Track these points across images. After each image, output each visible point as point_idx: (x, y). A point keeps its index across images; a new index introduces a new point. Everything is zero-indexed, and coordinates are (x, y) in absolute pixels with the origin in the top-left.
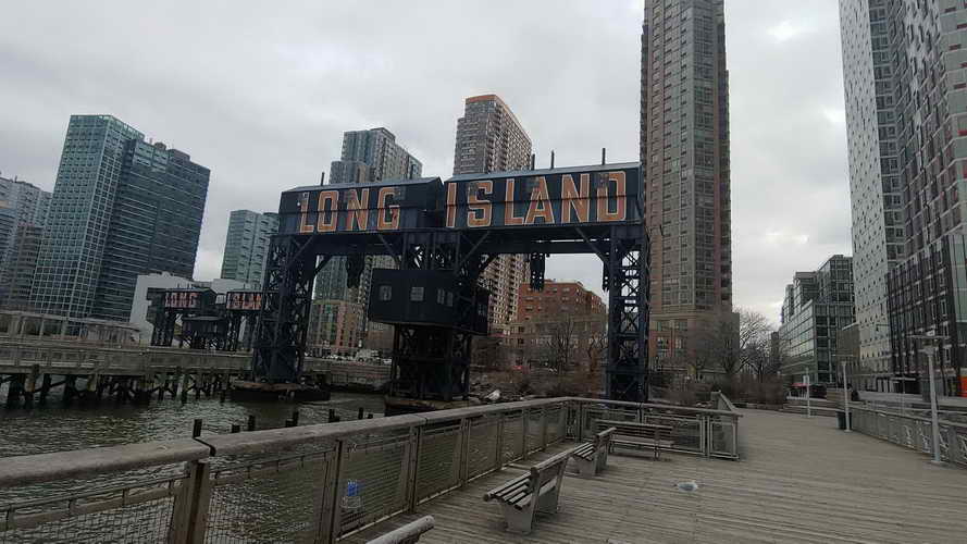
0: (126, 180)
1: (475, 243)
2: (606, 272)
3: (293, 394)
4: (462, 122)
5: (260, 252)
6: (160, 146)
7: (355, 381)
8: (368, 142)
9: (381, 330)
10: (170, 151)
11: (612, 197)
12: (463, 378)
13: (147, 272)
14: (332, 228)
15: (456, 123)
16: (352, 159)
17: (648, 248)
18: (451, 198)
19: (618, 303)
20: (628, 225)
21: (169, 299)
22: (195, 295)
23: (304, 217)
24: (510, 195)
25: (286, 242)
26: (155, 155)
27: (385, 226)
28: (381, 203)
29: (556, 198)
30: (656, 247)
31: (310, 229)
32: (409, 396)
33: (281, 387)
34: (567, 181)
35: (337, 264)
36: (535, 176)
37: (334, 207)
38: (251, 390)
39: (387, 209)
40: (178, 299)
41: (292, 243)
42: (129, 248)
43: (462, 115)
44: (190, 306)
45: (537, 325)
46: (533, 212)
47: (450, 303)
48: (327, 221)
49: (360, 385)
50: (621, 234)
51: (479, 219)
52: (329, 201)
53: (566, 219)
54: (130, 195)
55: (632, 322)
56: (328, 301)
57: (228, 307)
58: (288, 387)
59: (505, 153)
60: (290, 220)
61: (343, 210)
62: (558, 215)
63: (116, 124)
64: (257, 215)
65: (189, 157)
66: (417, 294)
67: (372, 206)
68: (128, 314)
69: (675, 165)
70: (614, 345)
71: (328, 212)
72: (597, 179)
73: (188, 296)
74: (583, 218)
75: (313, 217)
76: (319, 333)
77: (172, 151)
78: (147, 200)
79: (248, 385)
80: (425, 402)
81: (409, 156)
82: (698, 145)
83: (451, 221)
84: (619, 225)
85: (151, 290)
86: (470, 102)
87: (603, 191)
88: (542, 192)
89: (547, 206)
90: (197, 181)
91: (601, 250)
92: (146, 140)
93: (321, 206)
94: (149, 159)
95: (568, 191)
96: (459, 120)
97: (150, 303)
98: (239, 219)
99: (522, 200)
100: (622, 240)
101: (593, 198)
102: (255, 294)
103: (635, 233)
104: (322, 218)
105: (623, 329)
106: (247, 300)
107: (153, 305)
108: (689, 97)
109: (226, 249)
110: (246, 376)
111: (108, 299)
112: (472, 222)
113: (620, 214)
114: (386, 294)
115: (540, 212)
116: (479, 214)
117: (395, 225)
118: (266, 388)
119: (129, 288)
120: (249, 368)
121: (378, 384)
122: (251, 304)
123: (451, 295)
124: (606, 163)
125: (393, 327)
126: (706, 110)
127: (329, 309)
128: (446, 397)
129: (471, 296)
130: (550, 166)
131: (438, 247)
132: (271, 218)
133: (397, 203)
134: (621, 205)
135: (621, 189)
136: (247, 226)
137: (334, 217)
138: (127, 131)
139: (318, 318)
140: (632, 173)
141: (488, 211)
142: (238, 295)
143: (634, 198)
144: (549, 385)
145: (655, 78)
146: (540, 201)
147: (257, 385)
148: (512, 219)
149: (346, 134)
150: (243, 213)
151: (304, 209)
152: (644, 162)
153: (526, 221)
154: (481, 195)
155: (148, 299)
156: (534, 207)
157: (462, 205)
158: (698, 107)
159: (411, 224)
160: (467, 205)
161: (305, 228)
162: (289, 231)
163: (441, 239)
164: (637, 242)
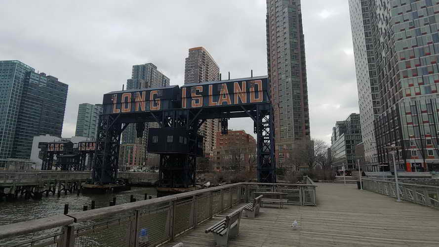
0: (26, 91)
1: (195, 114)
2: (255, 125)
3: (113, 189)
4: (188, 60)
5: (94, 123)
6: (43, 74)
7: (142, 181)
8: (144, 70)
9: (154, 157)
10: (48, 76)
11: (256, 91)
12: (193, 176)
13: (38, 135)
14: (129, 110)
15: (185, 60)
16: (137, 78)
17: (273, 114)
18: (184, 95)
19: (261, 138)
20: (264, 104)
21: (50, 147)
22: (63, 145)
23: (115, 106)
24: (210, 92)
25: (107, 118)
26: (40, 78)
27: (153, 108)
28: (152, 98)
29: (231, 93)
30: (277, 113)
31: (118, 111)
32: (168, 186)
33: (107, 186)
34: (236, 85)
35: (132, 127)
36: (221, 83)
37: (129, 100)
38: (93, 188)
39: (155, 101)
40: (54, 147)
41: (110, 118)
42: (28, 124)
43: (188, 57)
44: (61, 150)
45: (226, 151)
46: (222, 100)
47: (185, 143)
48: (126, 107)
49: (145, 183)
50: (261, 108)
51: (197, 103)
52: (126, 98)
53: (236, 102)
54: (29, 98)
55: (268, 147)
56: (128, 144)
57: (79, 150)
58: (110, 186)
59: (208, 73)
60: (109, 107)
61: (133, 102)
62: (233, 100)
63: (20, 64)
64: (92, 105)
65: (57, 79)
66: (170, 139)
67: (147, 100)
68: (30, 156)
69: (283, 76)
70: (260, 157)
71: (126, 103)
72: (249, 83)
73: (59, 145)
74: (244, 101)
75: (119, 106)
76: (124, 160)
77: (49, 76)
78: (37, 100)
79: (91, 186)
80: (175, 189)
81: (163, 76)
82: (293, 67)
83: (184, 105)
84: (260, 104)
85: (40, 144)
86: (191, 50)
87: (252, 89)
88: (225, 90)
89: (228, 97)
90: (62, 91)
91: (253, 115)
92: (36, 72)
93: (123, 100)
94: (37, 80)
95: (237, 90)
96: (186, 59)
97: (40, 150)
98: (83, 108)
99: (216, 94)
100: (262, 111)
101: (248, 92)
102: (93, 143)
103: (267, 107)
104: (123, 106)
105: (264, 150)
106: (88, 146)
107: (42, 151)
108: (288, 46)
109: (78, 122)
110: (89, 182)
111: (19, 149)
112: (194, 105)
113: (260, 99)
114: (155, 140)
115: (224, 100)
116: (197, 101)
117: (158, 108)
118: (100, 187)
119: (29, 143)
120: (91, 178)
121: (153, 182)
122: (91, 148)
123: (186, 139)
124: (253, 76)
125: (159, 155)
126: (295, 51)
127: (129, 148)
128: (185, 186)
129: (195, 139)
130: (228, 79)
131: (179, 117)
132: (99, 107)
133: (158, 98)
134: (261, 95)
135: (260, 88)
136: (87, 111)
137: (129, 105)
138: (26, 67)
139: (123, 153)
140: (264, 80)
141: (201, 100)
142: (84, 144)
143: (266, 91)
144: (231, 177)
145: (273, 38)
146: (224, 94)
147: (95, 185)
148: (212, 103)
149: (133, 67)
150: (85, 105)
151: (115, 102)
152: (269, 75)
153: (218, 104)
154: (198, 92)
155: (39, 148)
156: (222, 97)
157: (189, 97)
158: (292, 51)
159: (166, 107)
160: (191, 97)
161: (116, 111)
162: (108, 112)
163: (180, 113)
164: (268, 111)
